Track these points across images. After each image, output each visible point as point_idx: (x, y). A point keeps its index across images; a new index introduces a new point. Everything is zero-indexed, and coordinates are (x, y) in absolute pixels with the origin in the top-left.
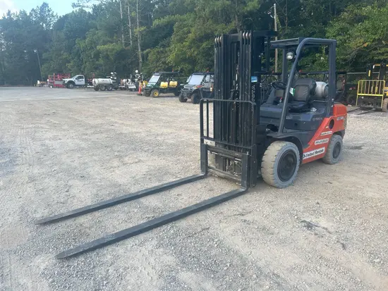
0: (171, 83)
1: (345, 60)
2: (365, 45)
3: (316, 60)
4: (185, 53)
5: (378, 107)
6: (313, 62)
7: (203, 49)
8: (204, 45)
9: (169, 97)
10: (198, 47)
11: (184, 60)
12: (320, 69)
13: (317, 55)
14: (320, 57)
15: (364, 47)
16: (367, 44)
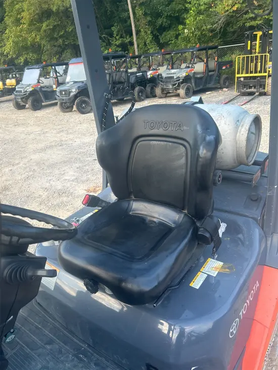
0: (8, 81)
1: (212, 31)
2: (235, 8)
3: (179, 34)
4: (25, 39)
5: (262, 90)
6: (177, 37)
7: (45, 31)
8: (44, 25)
9: (6, 101)
10: (39, 29)
11: (25, 48)
12: (186, 46)
13: (181, 27)
14: (184, 29)
15: (234, 11)
16: (236, 6)
